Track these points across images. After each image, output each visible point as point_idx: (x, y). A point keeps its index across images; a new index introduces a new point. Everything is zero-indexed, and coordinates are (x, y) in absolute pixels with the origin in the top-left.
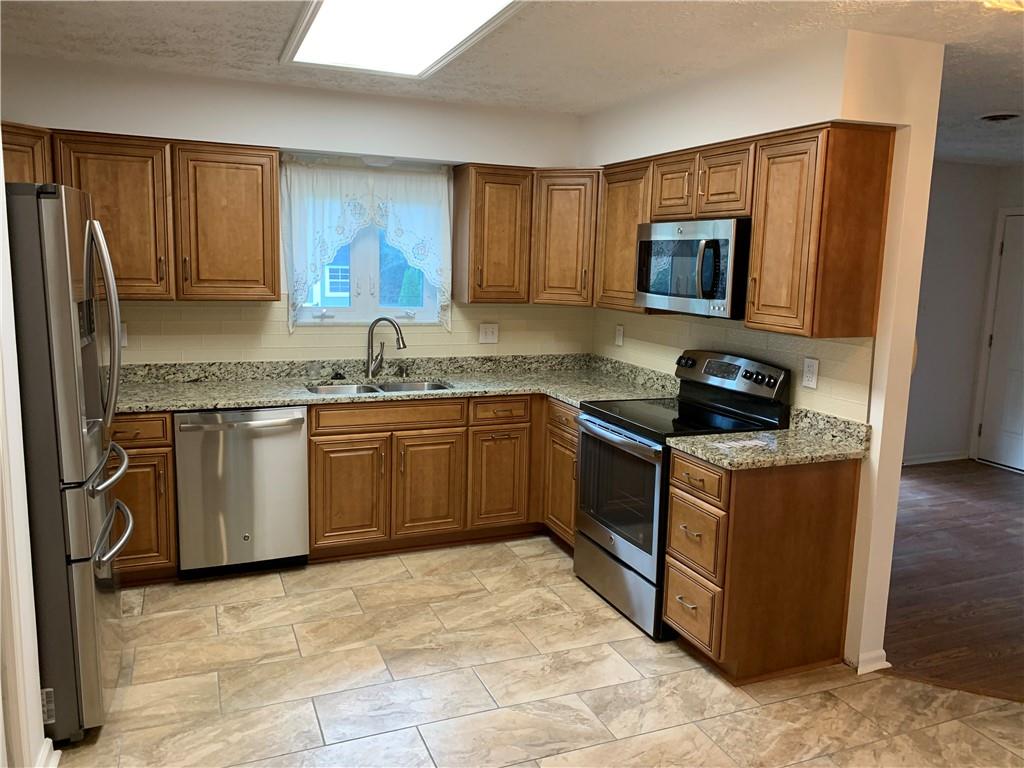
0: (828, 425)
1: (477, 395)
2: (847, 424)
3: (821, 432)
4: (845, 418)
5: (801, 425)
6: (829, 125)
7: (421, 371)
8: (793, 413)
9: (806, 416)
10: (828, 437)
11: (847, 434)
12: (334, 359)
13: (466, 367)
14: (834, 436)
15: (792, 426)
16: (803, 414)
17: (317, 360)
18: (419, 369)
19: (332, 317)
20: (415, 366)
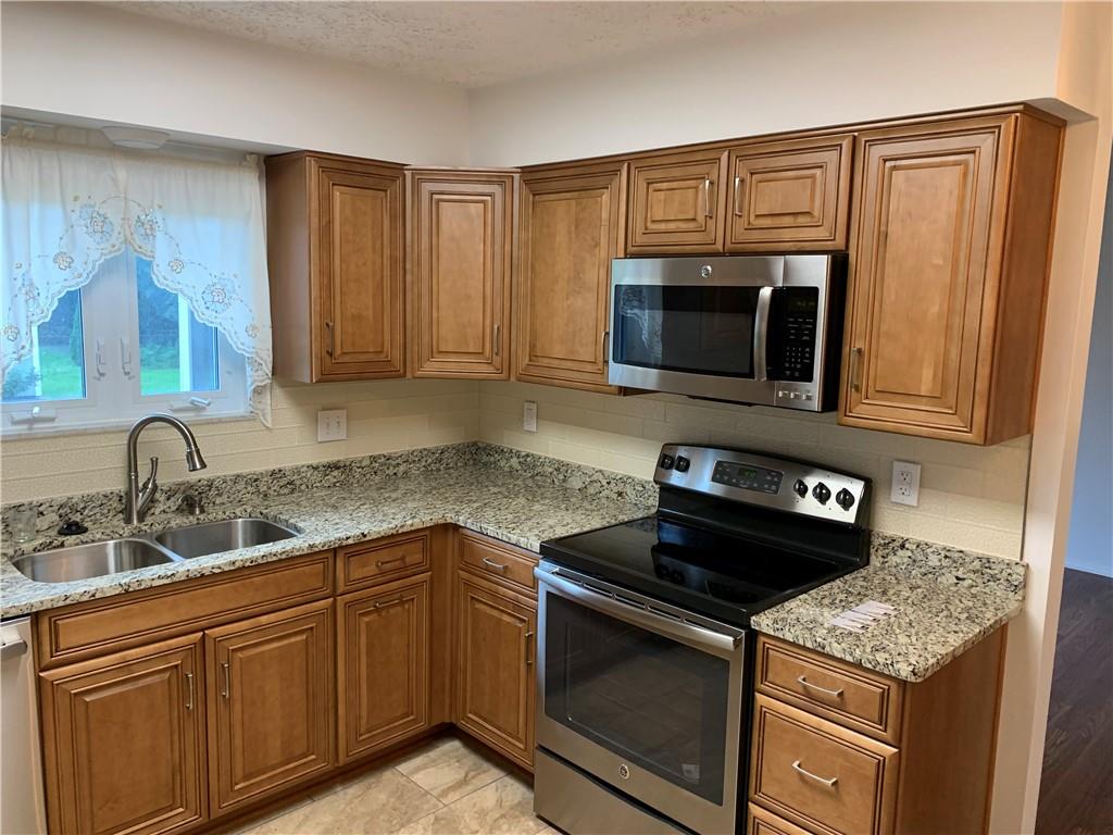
0: (945, 563)
1: (350, 541)
2: (987, 562)
3: (935, 572)
4: (981, 552)
5: (893, 560)
6: (1021, 107)
7: (224, 498)
8: (877, 541)
9: (902, 547)
10: (948, 579)
11: (986, 577)
12: (60, 496)
13: (298, 483)
14: (958, 578)
15: (875, 561)
16: (897, 544)
17: (25, 501)
18: (220, 495)
19: (52, 420)
20: (213, 492)
